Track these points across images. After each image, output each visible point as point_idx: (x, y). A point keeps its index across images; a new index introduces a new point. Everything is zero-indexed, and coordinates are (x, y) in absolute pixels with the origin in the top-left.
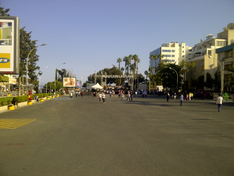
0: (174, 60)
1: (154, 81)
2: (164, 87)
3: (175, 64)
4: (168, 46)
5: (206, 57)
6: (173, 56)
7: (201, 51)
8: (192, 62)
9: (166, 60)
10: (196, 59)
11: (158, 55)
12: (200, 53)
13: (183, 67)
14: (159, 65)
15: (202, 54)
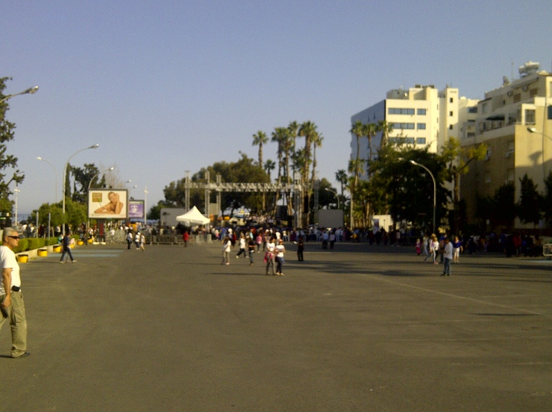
0: (425, 139)
1: (365, 201)
2: (395, 219)
3: (426, 149)
4: (407, 98)
5: (520, 130)
6: (422, 126)
7: (505, 111)
8: (477, 146)
9: (401, 139)
10: (490, 135)
11: (377, 124)
12: (501, 118)
13: (451, 160)
14: (381, 152)
15: (507, 120)
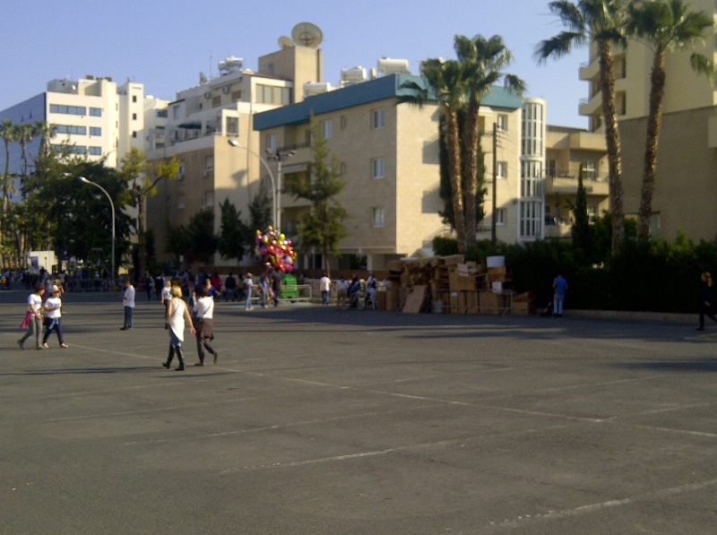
0: (100, 148)
1: (18, 232)
2: (60, 256)
3: (102, 162)
4: (76, 92)
5: (220, 142)
6: (96, 131)
7: (202, 117)
8: (167, 160)
9: (68, 147)
10: (184, 147)
11: (34, 125)
12: (197, 126)
13: (135, 178)
14: (38, 164)
15: (204, 129)
